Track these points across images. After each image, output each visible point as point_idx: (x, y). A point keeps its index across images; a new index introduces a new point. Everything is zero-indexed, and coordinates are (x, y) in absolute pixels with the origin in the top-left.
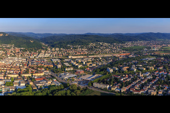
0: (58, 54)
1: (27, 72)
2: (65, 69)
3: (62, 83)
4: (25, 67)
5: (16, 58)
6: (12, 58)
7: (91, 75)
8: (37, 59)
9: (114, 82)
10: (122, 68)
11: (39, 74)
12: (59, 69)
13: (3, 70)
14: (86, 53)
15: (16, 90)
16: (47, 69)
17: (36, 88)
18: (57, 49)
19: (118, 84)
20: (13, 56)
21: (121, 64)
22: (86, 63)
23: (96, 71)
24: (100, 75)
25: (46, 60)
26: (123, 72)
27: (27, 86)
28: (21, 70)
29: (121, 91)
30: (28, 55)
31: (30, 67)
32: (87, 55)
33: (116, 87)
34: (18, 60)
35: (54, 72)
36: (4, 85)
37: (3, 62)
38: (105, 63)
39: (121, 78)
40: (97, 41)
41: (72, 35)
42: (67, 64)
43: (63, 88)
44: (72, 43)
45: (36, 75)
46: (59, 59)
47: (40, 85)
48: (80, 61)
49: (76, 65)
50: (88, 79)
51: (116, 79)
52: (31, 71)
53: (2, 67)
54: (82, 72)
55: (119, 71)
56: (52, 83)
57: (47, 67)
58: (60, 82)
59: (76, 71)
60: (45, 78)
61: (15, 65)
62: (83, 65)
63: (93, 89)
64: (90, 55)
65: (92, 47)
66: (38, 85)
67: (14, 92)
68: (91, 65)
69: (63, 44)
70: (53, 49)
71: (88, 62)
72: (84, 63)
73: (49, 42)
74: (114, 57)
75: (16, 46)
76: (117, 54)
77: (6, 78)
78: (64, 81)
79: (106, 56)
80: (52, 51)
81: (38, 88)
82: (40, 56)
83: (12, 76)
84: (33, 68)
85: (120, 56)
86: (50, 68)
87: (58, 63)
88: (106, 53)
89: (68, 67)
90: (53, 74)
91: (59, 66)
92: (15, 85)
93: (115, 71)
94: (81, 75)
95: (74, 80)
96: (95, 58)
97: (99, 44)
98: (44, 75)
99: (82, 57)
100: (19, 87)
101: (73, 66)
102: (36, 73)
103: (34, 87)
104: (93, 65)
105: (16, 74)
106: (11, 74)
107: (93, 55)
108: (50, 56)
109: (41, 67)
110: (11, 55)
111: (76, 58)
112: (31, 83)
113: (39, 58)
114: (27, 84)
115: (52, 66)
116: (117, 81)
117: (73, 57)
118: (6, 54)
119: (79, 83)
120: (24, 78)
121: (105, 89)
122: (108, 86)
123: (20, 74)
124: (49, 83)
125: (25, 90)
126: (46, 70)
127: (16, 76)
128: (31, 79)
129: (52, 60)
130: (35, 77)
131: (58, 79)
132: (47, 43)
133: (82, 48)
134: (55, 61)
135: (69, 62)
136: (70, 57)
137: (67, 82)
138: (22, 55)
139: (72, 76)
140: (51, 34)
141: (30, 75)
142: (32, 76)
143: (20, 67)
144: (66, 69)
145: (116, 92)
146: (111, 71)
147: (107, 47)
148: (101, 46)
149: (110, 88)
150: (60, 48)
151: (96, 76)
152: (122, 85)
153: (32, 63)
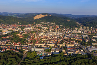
1: (62, 43)
2: (91, 43)
3: (87, 54)
4: (61, 39)
5: (55, 33)
6: (53, 32)
8: (71, 34)
11: (70, 45)
12: (87, 43)
13: (45, 40)
15: (52, 55)
16: (78, 42)
17: (67, 55)
18: (88, 28)
20: (53, 31)
25: (77, 35)
27: (60, 53)
28: (58, 41)
30: (65, 31)
31: (64, 39)
34: (57, 34)
35: (82, 45)
36: (44, 51)
37: (46, 35)
42: (94, 40)
43: (87, 57)
45: (69, 45)
47: (70, 52)
52: (65, 42)
53: (45, 39)
56: (79, 52)
57: (78, 41)
60: (74, 48)
61: (54, 38)
66: (68, 52)
67: (50, 56)
69: (94, 24)
70: (85, 27)
73: (82, 21)
75: (56, 24)
77: (46, 46)
78: (89, 52)
80: (84, 29)
81: (68, 55)
82: (73, 32)
83: (51, 45)
84: (67, 40)
86: (79, 41)
87: (87, 38)
89: (94, 42)
90: (82, 46)
91: (87, 41)
92: (52, 52)
98: (74, 46)
100: (55, 53)
102: (68, 44)
103: (65, 54)
105: (54, 43)
106: (50, 43)
108: (81, 32)
109: (73, 40)
110: (52, 30)
112: (64, 51)
113: (73, 33)
114: (61, 51)
115: (82, 40)
118: (49, 29)
120: (59, 47)
123: (56, 44)
124: (77, 52)
125: (59, 55)
126: (76, 42)
127: (53, 45)
128: (64, 48)
129: (82, 36)
130: (67, 47)
132: (81, 22)
134: (84, 36)
138: (60, 31)
140: (85, 16)
141: (64, 45)
142: (65, 46)
143: (57, 39)
150: (90, 27)
153: (67, 37)
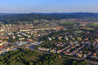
0: (11, 29)
7: (38, 42)
9: (52, 47)
10: (58, 37)
14: (33, 27)
19: (55, 48)
21: (57, 35)
22: (33, 34)
23: (41, 39)
24: (44, 42)
26: (58, 40)
29: (57, 52)
32: (33, 29)
33: (54, 50)
38: (46, 34)
39: (57, 44)
40: (40, 18)
41: (21, 14)
44: (21, 20)
46: (12, 32)
48: (29, 33)
49: (27, 36)
50: (36, 45)
51: (54, 45)
54: (31, 40)
55: (56, 39)
58: (17, 48)
59: (27, 40)
62: (31, 36)
63: (38, 51)
64: (35, 28)
65: (37, 23)
68: (37, 35)
71: (34, 34)
72: (32, 34)
74: (53, 30)
76: (55, 28)
79: (47, 29)
85: (57, 29)
88: (47, 27)
93: (53, 39)
94: (31, 42)
95: (26, 46)
96: (39, 31)
97: (42, 21)
99: (30, 30)
101: (24, 36)
104: (38, 35)
107: (38, 28)
111: (25, 31)
116: (54, 46)
117: (23, 31)
119: (30, 47)
121: (46, 51)
122: (48, 49)
131: (15, 46)
133: (29, 23)
135: (21, 34)
136: (21, 31)
137: (21, 47)
139: (24, 43)
144: (19, 39)
145: (53, 53)
146: (50, 39)
147: (47, 23)
148: (43, 22)
149: (49, 51)
151: (41, 42)
152: (58, 49)
